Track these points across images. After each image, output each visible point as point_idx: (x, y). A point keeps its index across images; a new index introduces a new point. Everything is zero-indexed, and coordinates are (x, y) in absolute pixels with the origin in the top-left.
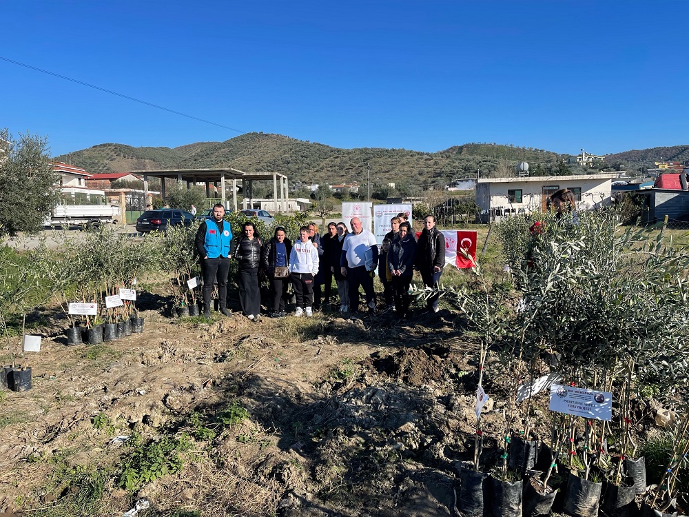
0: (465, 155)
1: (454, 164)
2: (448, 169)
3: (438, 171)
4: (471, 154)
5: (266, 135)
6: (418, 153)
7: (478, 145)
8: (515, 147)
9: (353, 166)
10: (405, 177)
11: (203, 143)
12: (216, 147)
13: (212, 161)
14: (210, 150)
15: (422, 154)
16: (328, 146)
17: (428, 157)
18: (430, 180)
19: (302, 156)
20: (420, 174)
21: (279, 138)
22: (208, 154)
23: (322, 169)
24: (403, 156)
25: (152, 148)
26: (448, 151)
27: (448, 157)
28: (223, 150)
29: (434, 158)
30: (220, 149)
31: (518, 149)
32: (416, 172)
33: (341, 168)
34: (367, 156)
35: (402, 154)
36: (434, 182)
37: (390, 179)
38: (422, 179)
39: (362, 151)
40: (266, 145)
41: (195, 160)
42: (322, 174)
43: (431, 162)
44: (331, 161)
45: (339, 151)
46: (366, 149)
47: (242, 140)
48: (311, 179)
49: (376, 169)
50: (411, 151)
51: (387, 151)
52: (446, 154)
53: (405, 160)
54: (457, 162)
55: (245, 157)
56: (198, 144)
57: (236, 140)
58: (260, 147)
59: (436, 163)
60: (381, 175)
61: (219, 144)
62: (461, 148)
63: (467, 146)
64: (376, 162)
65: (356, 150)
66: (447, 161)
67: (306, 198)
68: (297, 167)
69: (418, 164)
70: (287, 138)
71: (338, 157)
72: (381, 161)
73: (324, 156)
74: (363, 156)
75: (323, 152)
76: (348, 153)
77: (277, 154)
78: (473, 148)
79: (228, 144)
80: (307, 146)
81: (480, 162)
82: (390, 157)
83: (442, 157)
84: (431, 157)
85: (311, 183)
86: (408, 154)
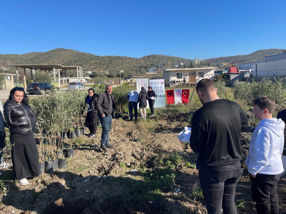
0: (151, 59)
1: (147, 63)
2: (145, 65)
3: (141, 66)
4: (153, 59)
5: (65, 50)
6: (132, 58)
7: (156, 55)
8: (170, 56)
9: (105, 63)
10: (128, 68)
11: (35, 53)
12: (42, 54)
13: (40, 61)
14: (39, 55)
15: (134, 59)
16: (93, 55)
17: (136, 60)
18: (138, 70)
19: (82, 59)
20: (134, 67)
21: (71, 51)
22: (38, 58)
23: (92, 64)
24: (126, 59)
25: (10, 55)
27: (145, 60)
30: (44, 55)
31: (171, 57)
32: (132, 66)
33: (100, 64)
34: (111, 60)
35: (126, 58)
36: (140, 70)
37: (121, 69)
38: (135, 69)
39: (109, 57)
40: (65, 54)
41: (32, 60)
42: (92, 67)
43: (138, 62)
44: (96, 61)
45: (99, 57)
46: (111, 56)
47: (54, 51)
48: (87, 69)
49: (115, 64)
50: (129, 58)
51: (119, 57)
52: (143, 59)
53: (127, 61)
54: (148, 62)
55: (56, 59)
56: (33, 53)
57: (51, 51)
58: (63, 55)
59: (140, 63)
60: (117, 67)
61: (43, 53)
62: (149, 56)
63: (151, 56)
64: (115, 62)
65: (106, 56)
66: (144, 62)
67: (88, 77)
68: (80, 63)
69: (132, 63)
70: (75, 51)
71: (98, 59)
72: (117, 61)
73: (92, 59)
74: (110, 59)
75: (92, 57)
76: (103, 58)
77: (71, 58)
78: (154, 57)
79: (47, 53)
80: (84, 54)
81: (157, 62)
82: (121, 60)
83: (142, 60)
84: (138, 60)
85: (87, 70)
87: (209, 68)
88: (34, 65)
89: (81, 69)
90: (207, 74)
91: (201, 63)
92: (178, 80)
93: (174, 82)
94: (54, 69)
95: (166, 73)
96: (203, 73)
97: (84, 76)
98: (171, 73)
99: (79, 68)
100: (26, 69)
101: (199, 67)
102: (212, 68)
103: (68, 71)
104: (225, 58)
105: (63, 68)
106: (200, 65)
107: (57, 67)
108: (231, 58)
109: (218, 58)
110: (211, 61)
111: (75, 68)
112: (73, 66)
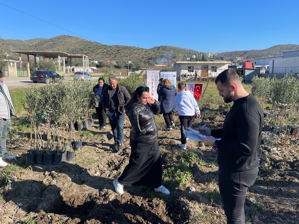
0: (160, 50)
2: (154, 57)
3: (150, 57)
4: (163, 50)
5: (70, 37)
6: (141, 49)
7: (166, 47)
8: (181, 48)
9: (112, 53)
10: (136, 59)
11: (39, 39)
12: (46, 41)
13: (44, 48)
14: (43, 42)
15: (143, 49)
16: (100, 43)
17: (146, 51)
18: (147, 61)
19: (89, 48)
20: (143, 58)
21: (77, 38)
22: (42, 44)
23: (98, 53)
24: (135, 50)
25: (13, 40)
26: (153, 48)
27: (154, 51)
28: (49, 43)
29: (148, 51)
30: (48, 42)
31: (183, 49)
32: (140, 57)
33: (107, 54)
34: (119, 49)
35: (134, 49)
36: (148, 62)
37: (130, 60)
38: (143, 60)
39: (116, 46)
40: (71, 42)
41: (36, 47)
42: (98, 56)
43: (147, 53)
44: (102, 50)
45: (106, 46)
46: (118, 46)
47: (59, 38)
48: (93, 58)
49: (123, 55)
50: (138, 48)
51: (127, 47)
52: (153, 50)
53: (135, 52)
54: (158, 54)
55: (61, 47)
56: (36, 39)
57: (56, 38)
58: (68, 42)
59: (149, 54)
60: (125, 58)
61: (47, 39)
62: (159, 47)
63: (161, 47)
64: (123, 52)
65: (113, 46)
66: (154, 53)
67: (94, 66)
68: (86, 52)
69: (141, 54)
70: (81, 39)
71: (105, 49)
72: (125, 51)
73: (99, 48)
74: (117, 49)
75: (98, 46)
76: (110, 47)
77: (76, 46)
78: (164, 48)
79: (52, 40)
80: (90, 43)
81: (168, 54)
82: (129, 50)
83: (152, 51)
84: (147, 51)
85: (93, 60)
86: (137, 49)
87: (222, 62)
88: (38, 52)
89: (87, 58)
90: (220, 68)
91: (214, 56)
92: (189, 73)
93: (185, 76)
94: (59, 57)
95: (177, 66)
96: (216, 67)
97: (90, 66)
98: (182, 66)
99: (85, 57)
100: (30, 56)
101: (211, 61)
102: (226, 62)
103: (73, 60)
104: (240, 52)
105: (68, 57)
106: (213, 58)
107: (62, 55)
108: (246, 53)
109: (232, 52)
110: (224, 54)
111: (82, 57)
112: (79, 55)
